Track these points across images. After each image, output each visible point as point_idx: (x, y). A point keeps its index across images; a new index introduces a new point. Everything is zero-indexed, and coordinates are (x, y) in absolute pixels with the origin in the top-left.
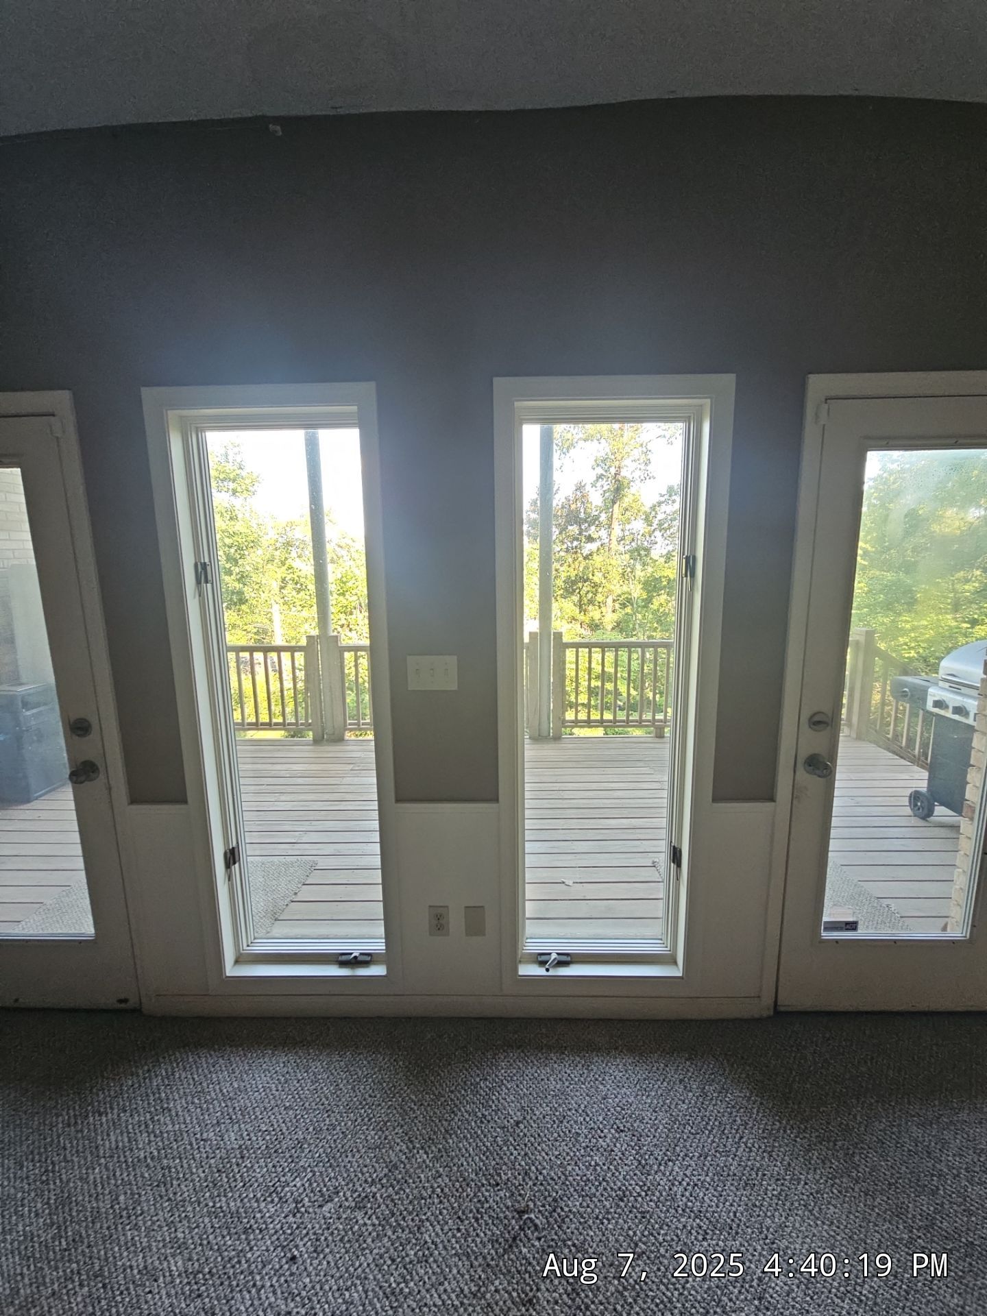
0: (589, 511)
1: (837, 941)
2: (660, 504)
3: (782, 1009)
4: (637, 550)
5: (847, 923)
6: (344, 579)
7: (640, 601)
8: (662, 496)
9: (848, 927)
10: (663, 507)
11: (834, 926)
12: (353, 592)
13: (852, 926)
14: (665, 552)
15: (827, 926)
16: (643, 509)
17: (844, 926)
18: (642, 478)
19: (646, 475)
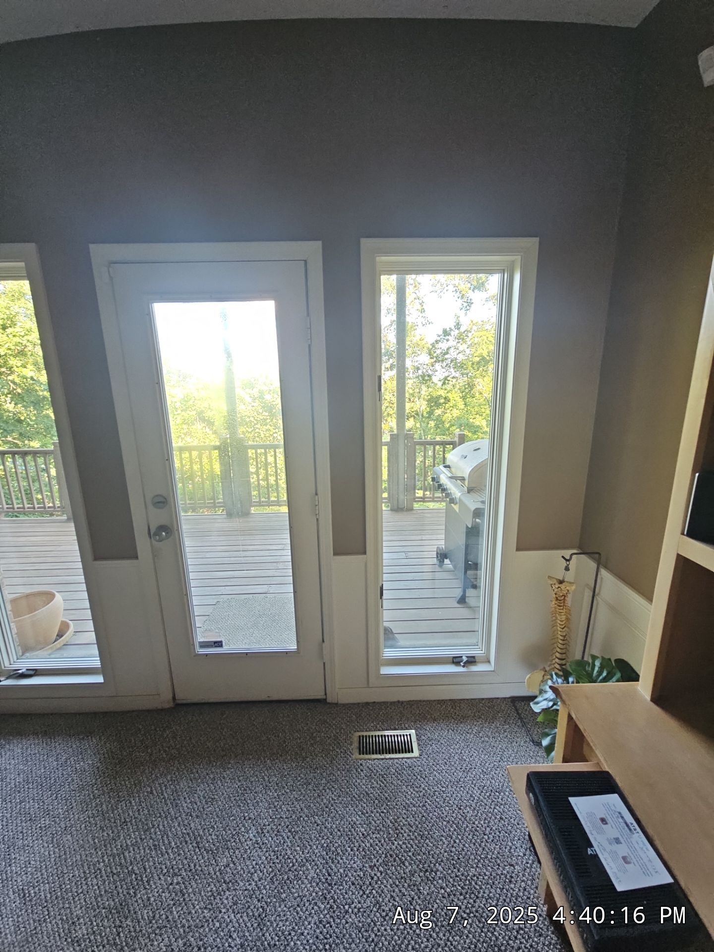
0: (387, 347)
1: (207, 655)
2: (437, 342)
3: (179, 702)
4: (423, 376)
5: (215, 642)
6: (186, 399)
7: (425, 413)
8: (439, 336)
9: (216, 644)
10: (440, 345)
11: (204, 645)
12: (193, 408)
13: (219, 644)
14: (442, 378)
15: (201, 645)
16: (427, 345)
17: (213, 644)
18: (424, 323)
19: (426, 321)
